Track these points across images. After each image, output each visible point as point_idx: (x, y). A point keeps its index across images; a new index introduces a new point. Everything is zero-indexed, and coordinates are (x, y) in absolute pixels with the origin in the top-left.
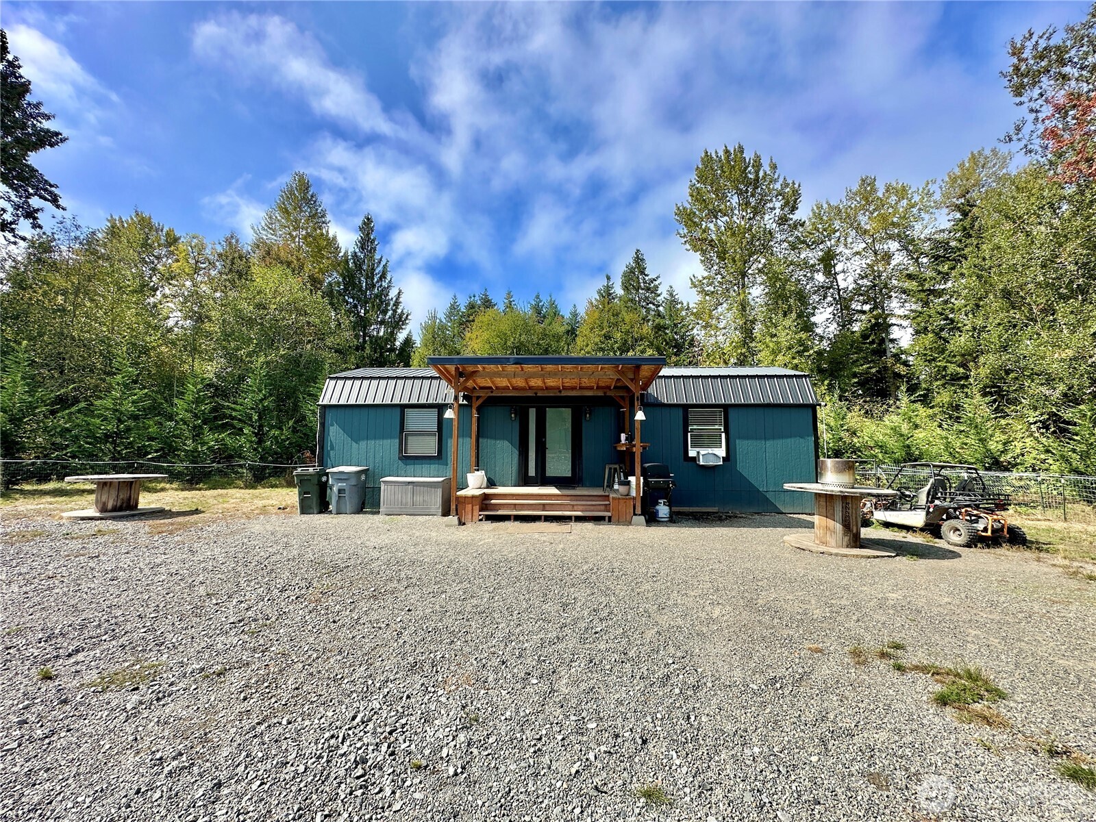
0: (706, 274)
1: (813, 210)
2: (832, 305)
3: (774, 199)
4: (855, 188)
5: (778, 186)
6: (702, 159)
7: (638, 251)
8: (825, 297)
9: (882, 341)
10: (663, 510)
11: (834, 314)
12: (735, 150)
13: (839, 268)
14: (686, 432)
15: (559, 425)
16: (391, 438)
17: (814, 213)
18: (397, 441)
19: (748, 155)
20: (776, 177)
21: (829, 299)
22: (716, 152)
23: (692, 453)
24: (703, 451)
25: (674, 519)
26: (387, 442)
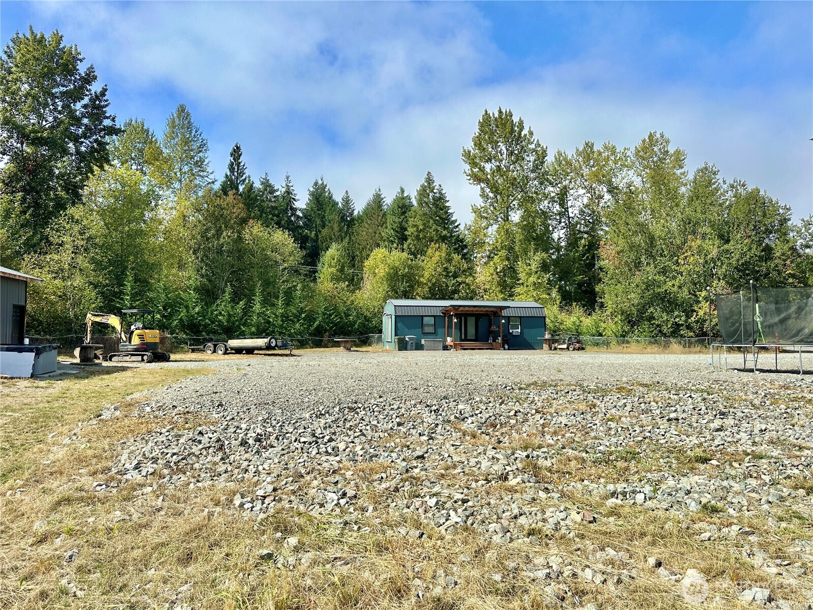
0: (483, 205)
1: (555, 156)
2: (564, 228)
3: (530, 155)
4: (581, 149)
5: (533, 146)
6: (483, 116)
7: (429, 173)
8: (560, 222)
9: (593, 258)
10: (506, 347)
11: (566, 235)
12: (506, 112)
13: (569, 204)
14: (509, 324)
15: (471, 322)
16: (418, 328)
17: (556, 159)
18: (421, 330)
19: (516, 119)
20: (532, 140)
21: (563, 224)
22: (493, 113)
23: (511, 331)
24: (514, 331)
25: (509, 349)
26: (417, 330)
